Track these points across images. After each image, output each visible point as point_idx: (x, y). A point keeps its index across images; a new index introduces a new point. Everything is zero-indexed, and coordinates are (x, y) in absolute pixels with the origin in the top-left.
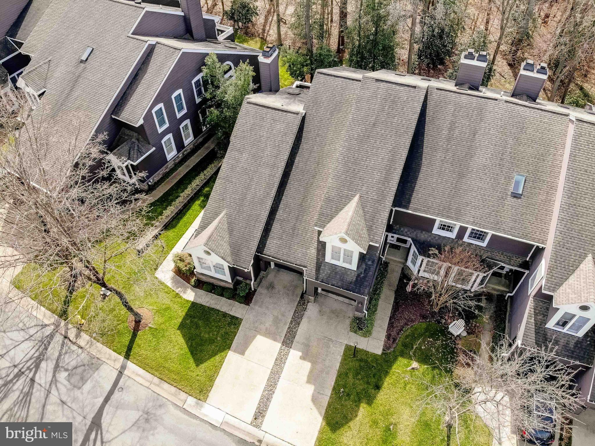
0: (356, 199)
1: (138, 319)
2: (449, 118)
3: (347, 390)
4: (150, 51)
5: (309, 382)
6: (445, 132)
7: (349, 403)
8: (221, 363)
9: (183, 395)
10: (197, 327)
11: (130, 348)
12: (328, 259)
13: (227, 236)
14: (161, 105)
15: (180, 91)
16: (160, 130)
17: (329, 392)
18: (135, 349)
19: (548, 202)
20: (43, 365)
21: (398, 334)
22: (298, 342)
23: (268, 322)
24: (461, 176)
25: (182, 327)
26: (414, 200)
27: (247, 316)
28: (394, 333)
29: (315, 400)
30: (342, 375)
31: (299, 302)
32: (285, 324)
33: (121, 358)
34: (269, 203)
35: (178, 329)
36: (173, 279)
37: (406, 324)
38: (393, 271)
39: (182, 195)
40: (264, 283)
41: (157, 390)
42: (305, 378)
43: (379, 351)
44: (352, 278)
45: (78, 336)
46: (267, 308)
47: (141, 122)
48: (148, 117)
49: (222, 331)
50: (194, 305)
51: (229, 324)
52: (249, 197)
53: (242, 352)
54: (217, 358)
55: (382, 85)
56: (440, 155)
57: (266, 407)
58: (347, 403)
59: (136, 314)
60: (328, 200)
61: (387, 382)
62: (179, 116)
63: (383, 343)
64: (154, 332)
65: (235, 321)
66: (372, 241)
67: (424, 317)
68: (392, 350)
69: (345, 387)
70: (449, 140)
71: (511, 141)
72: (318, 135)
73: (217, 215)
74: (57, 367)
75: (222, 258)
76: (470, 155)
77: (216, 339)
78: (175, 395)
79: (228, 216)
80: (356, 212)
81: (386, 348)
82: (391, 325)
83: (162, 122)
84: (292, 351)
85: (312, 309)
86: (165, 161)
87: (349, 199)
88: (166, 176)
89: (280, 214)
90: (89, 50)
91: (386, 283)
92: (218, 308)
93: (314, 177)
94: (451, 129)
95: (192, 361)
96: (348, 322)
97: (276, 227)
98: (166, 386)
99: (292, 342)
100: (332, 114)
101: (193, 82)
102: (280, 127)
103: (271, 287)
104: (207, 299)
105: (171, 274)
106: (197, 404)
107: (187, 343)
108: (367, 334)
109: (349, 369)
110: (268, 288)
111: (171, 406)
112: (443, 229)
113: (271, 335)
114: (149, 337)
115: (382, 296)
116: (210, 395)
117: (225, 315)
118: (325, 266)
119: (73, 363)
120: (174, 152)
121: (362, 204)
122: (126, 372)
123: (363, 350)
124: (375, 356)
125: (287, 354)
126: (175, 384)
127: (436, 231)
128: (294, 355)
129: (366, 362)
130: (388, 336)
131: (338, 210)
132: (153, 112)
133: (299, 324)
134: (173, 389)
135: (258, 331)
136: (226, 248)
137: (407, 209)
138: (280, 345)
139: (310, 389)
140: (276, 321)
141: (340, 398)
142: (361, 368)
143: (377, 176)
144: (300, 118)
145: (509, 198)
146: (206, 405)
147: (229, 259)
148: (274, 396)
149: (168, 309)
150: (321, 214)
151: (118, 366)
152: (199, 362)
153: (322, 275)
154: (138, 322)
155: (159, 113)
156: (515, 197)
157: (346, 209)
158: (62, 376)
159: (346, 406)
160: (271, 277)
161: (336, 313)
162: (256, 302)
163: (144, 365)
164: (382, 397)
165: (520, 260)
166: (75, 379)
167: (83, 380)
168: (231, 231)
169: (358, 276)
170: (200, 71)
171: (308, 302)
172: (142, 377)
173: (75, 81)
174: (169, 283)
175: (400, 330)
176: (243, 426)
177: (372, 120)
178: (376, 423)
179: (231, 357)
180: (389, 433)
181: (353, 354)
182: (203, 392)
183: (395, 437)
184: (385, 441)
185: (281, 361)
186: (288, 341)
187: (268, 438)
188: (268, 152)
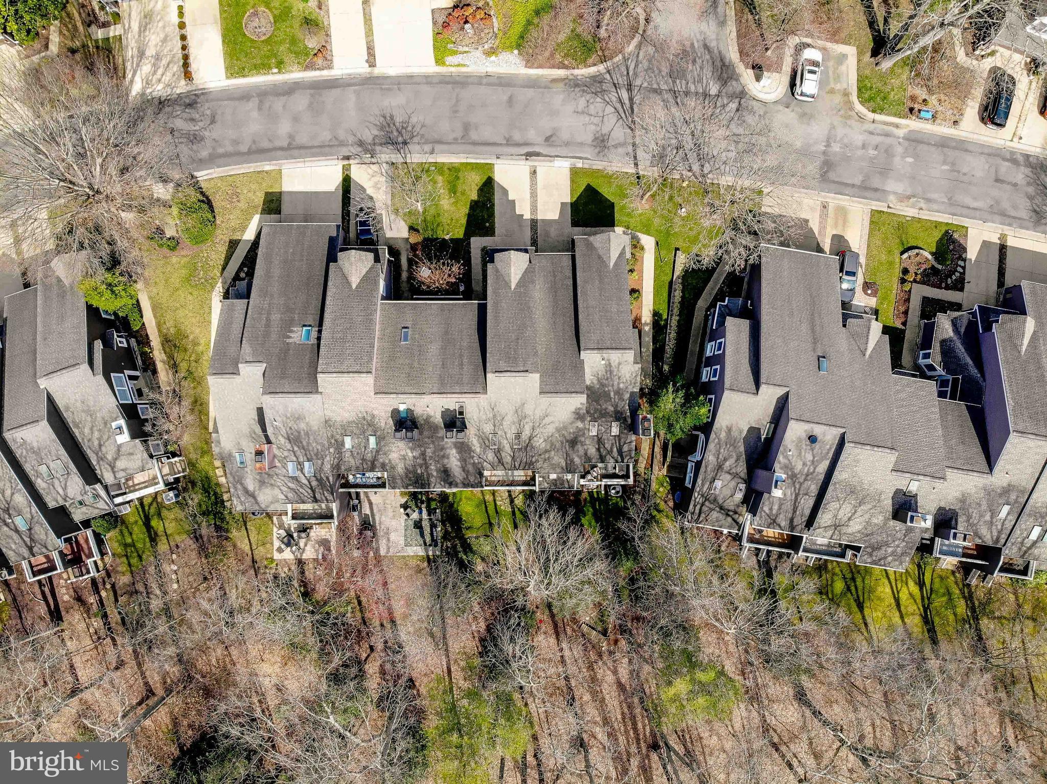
0: (513, 287)
3: (486, 206)
5: (514, 201)
6: (465, 360)
8: (572, 194)
9: (586, 166)
16: (717, 343)
17: (497, 201)
19: (383, 330)
22: (528, 224)
23: (554, 230)
24: (446, 333)
25: (612, 205)
27: (569, 229)
29: (505, 192)
30: (492, 215)
32: (541, 234)
33: (641, 173)
35: (613, 203)
41: (605, 164)
42: (516, 202)
43: (473, 239)
46: (558, 241)
49: (581, 214)
50: (612, 225)
51: (578, 220)
53: (562, 204)
54: (576, 196)
55: (522, 369)
57: (532, 180)
60: (533, 282)
61: (464, 221)
63: (472, 246)
65: (575, 224)
68: (465, 243)
69: (488, 208)
70: (461, 356)
71: (416, 365)
76: (444, 348)
77: (583, 207)
78: (591, 165)
79: (607, 266)
80: (509, 275)
81: (469, 244)
84: (530, 217)
87: (518, 285)
94: (461, 364)
95: (594, 186)
98: (601, 168)
99: (531, 224)
106: (575, 165)
109: (488, 220)
111: (589, 157)
113: (548, 223)
116: (569, 173)
117: (585, 226)
121: (507, 284)
122: (633, 166)
123: (483, 236)
124: (475, 235)
125: (532, 214)
126: (594, 170)
128: (527, 216)
129: (479, 230)
130: (469, 252)
131: (522, 278)
132: (723, 341)
133: (532, 238)
134: (594, 167)
135: (558, 222)
137: (479, 300)
138: (539, 218)
139: (511, 197)
140: (547, 234)
141: (489, 201)
142: (481, 225)
145: (410, 326)
146: (569, 166)
148: (529, 188)
151: (640, 168)
152: (589, 187)
156: (406, 327)
163: (623, 174)
168: (600, 257)
172: (620, 167)
174: (639, 234)
176: (540, 163)
177: (520, 342)
178: (463, 193)
179: (568, 199)
180: (453, 190)
181: (489, 231)
182: (575, 173)
183: (449, 189)
184: (455, 186)
185: (534, 209)
186: (534, 223)
187: (523, 162)
188: (597, 317)
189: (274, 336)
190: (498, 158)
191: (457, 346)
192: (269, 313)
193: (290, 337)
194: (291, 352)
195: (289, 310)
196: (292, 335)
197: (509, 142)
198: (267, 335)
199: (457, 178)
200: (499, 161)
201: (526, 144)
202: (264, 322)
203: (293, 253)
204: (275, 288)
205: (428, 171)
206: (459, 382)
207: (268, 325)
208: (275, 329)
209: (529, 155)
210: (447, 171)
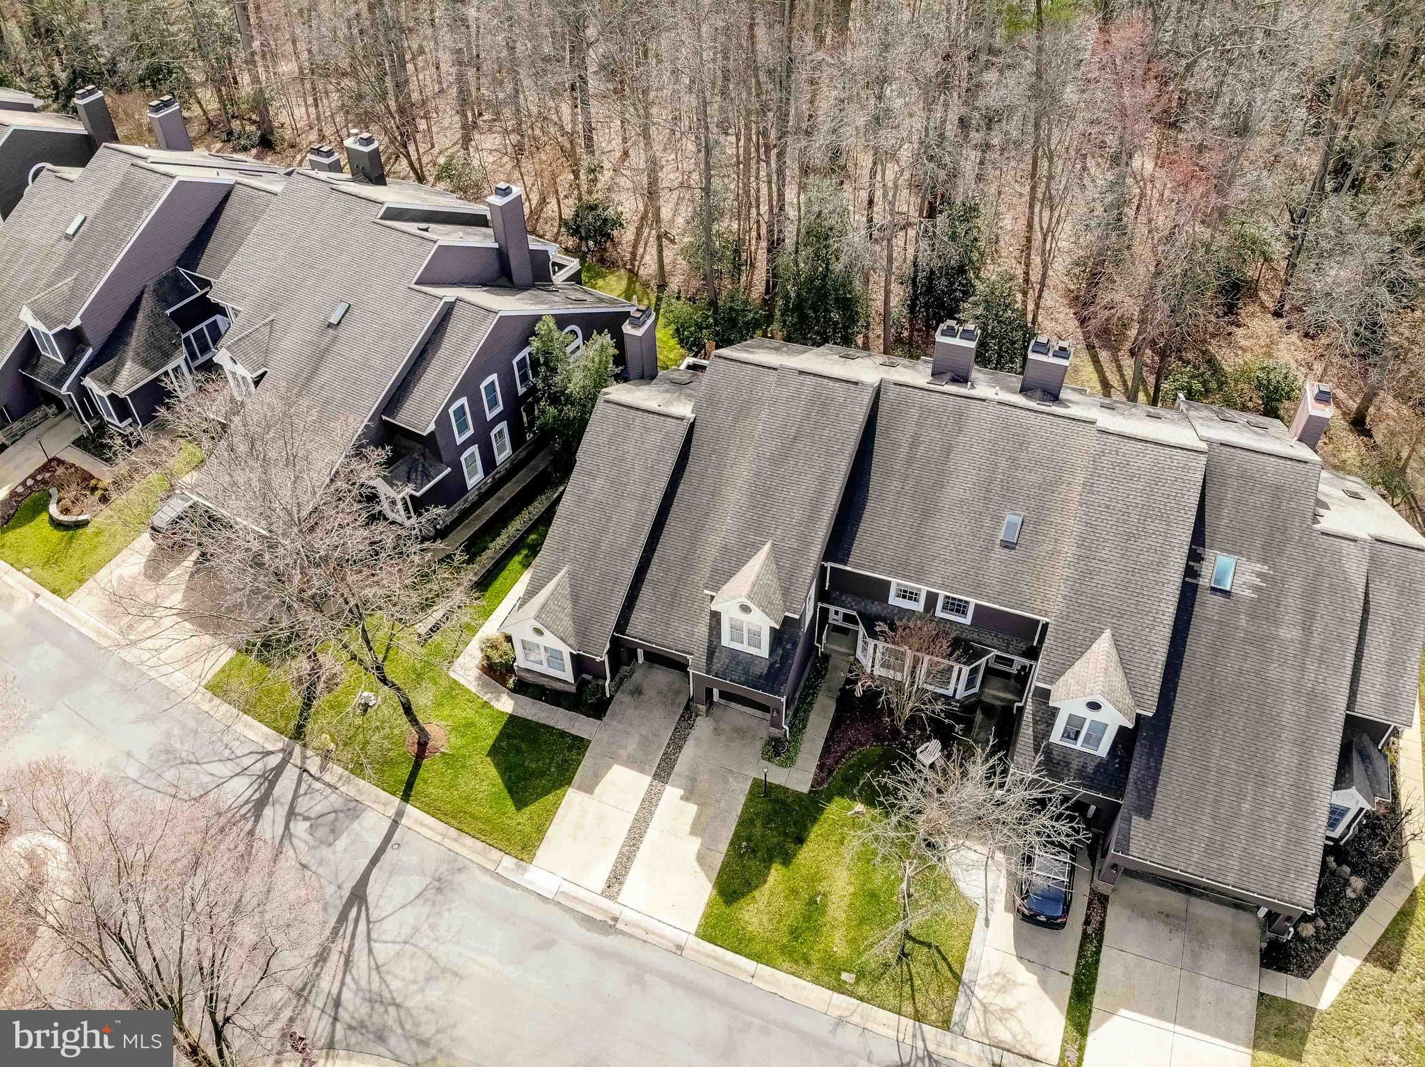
0: (766, 548)
1: (423, 739)
2: (910, 430)
3: (752, 844)
4: (447, 314)
5: (694, 832)
6: (904, 450)
7: (754, 864)
8: (556, 805)
9: (496, 854)
10: (519, 751)
11: (410, 785)
12: (726, 641)
13: (568, 606)
14: (463, 400)
15: (494, 377)
16: (459, 440)
17: (724, 847)
18: (419, 785)
19: (1055, 554)
20: (268, 811)
21: (837, 763)
22: (679, 775)
23: (632, 746)
24: (926, 515)
25: (494, 752)
26: (855, 551)
27: (597, 736)
28: (829, 762)
29: (701, 859)
30: (745, 822)
31: (682, 716)
32: (659, 748)
33: (396, 801)
34: (636, 555)
35: (488, 755)
36: (479, 678)
37: (851, 748)
38: (836, 668)
39: (491, 545)
40: (628, 685)
41: (455, 846)
42: (688, 828)
43: (805, 789)
44: (762, 669)
45: (323, 768)
46: (631, 724)
47: (432, 427)
48: (443, 420)
49: (559, 758)
50: (513, 720)
51: (570, 748)
52: (604, 546)
53: (589, 789)
54: (550, 797)
55: (808, 378)
56: (895, 484)
57: (626, 868)
58: (751, 863)
59: (422, 731)
61: (815, 832)
62: (490, 416)
63: (812, 776)
64: (451, 760)
65: (580, 745)
66: (789, 610)
67: (879, 738)
68: (825, 786)
69: (749, 840)
70: (909, 461)
71: (1003, 464)
72: (714, 451)
73: (553, 574)
74: (291, 814)
75: (562, 639)
76: (939, 485)
77: (548, 769)
78: (482, 853)
79: (572, 575)
80: (765, 567)
81: (817, 782)
82: (826, 750)
83: (463, 427)
84: (668, 787)
85: (703, 726)
86: (464, 490)
87: (756, 548)
88: (465, 514)
89: (653, 572)
90: (344, 307)
91: (824, 686)
92: (552, 724)
93: (707, 514)
94: (914, 445)
95: (509, 802)
96: (759, 745)
97: (646, 593)
98: (469, 841)
99: (669, 774)
100: (736, 420)
101: (515, 362)
102: (655, 438)
103: (638, 692)
104: (534, 711)
105: (476, 672)
106: (518, 866)
107: (502, 775)
108: (789, 762)
109: (757, 815)
110: (632, 693)
111: (477, 870)
112: (904, 597)
113: (634, 763)
114: (440, 766)
115: (816, 706)
116: (540, 852)
117: (563, 734)
118: (720, 652)
119: (318, 809)
120: (480, 475)
121: (776, 554)
122: (404, 821)
123: (779, 786)
124: (798, 795)
125: (660, 793)
126: (483, 838)
127: (894, 600)
128: (672, 793)
129: (784, 803)
130: (821, 767)
131: (741, 563)
132: (451, 411)
133: (681, 748)
134: (479, 844)
135: (615, 758)
136: (567, 624)
137: (846, 564)
138: (648, 779)
139: (695, 844)
140: (645, 743)
141: (741, 856)
142: (776, 812)
143: (798, 514)
144: (686, 425)
145: (998, 549)
146: (531, 868)
147: (572, 641)
148: (639, 854)
149: (470, 725)
150: (715, 570)
151: (391, 812)
152: (520, 804)
153: (717, 666)
154: (422, 745)
155: (460, 412)
156: (1006, 547)
157: (751, 562)
158: (300, 827)
159: (750, 868)
160: (637, 676)
161: (740, 732)
162: (613, 715)
163: (433, 810)
164: (806, 855)
165: (1023, 646)
166: (322, 832)
167: (334, 832)
168: (575, 599)
169: (772, 666)
170: (526, 343)
171: (697, 716)
172: (430, 828)
173: (319, 357)
174: (473, 687)
175: (840, 758)
176: (590, 897)
177: (793, 431)
178: (794, 891)
179: (572, 797)
180: (815, 906)
181: (763, 791)
182: (526, 848)
183: (823, 913)
184: (807, 919)
185: (649, 803)
186: (663, 773)
187: (628, 915)
188: (635, 476)
189: (1295, 585)
190: (680, 948)
191: (911, 482)
192: (1306, 646)
193: (1259, 575)
194: (1258, 543)
195: (1261, 644)
196: (1257, 581)
197: (638, 974)
198: (1311, 594)
199: (795, 933)
200: (682, 938)
201: (601, 954)
202: (1318, 626)
203: (1240, 796)
204: (1289, 709)
205: (861, 975)
206: (925, 411)
207: (1309, 616)
208: (1292, 603)
209: (610, 926)
210: (815, 956)
